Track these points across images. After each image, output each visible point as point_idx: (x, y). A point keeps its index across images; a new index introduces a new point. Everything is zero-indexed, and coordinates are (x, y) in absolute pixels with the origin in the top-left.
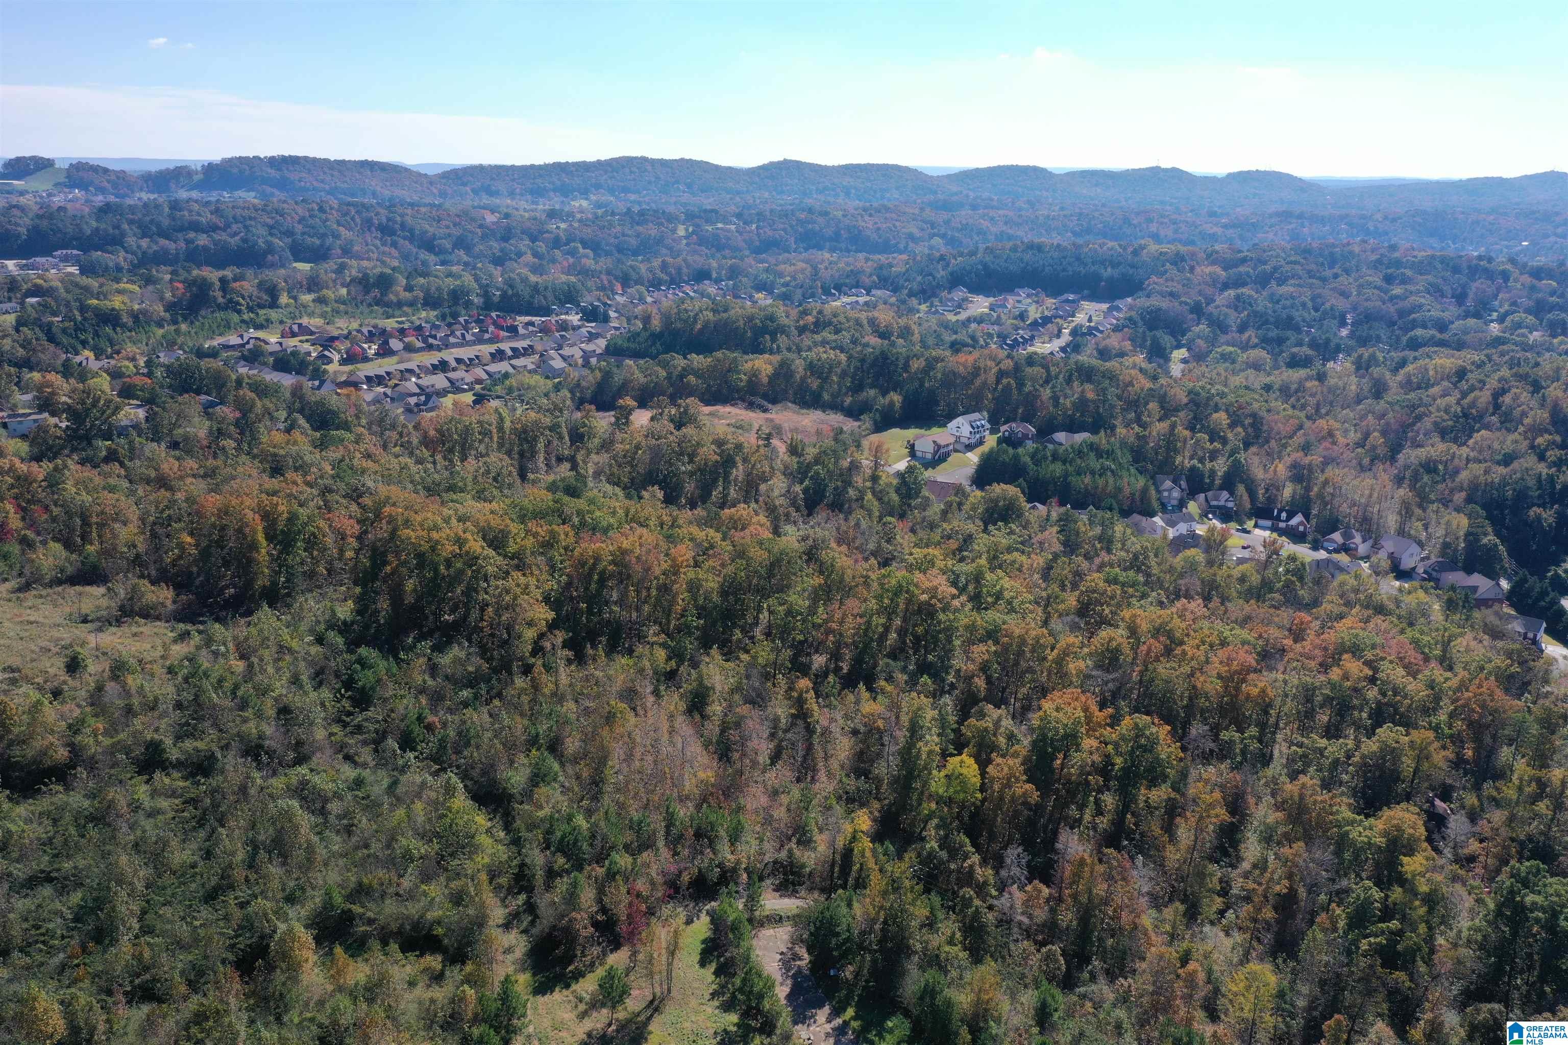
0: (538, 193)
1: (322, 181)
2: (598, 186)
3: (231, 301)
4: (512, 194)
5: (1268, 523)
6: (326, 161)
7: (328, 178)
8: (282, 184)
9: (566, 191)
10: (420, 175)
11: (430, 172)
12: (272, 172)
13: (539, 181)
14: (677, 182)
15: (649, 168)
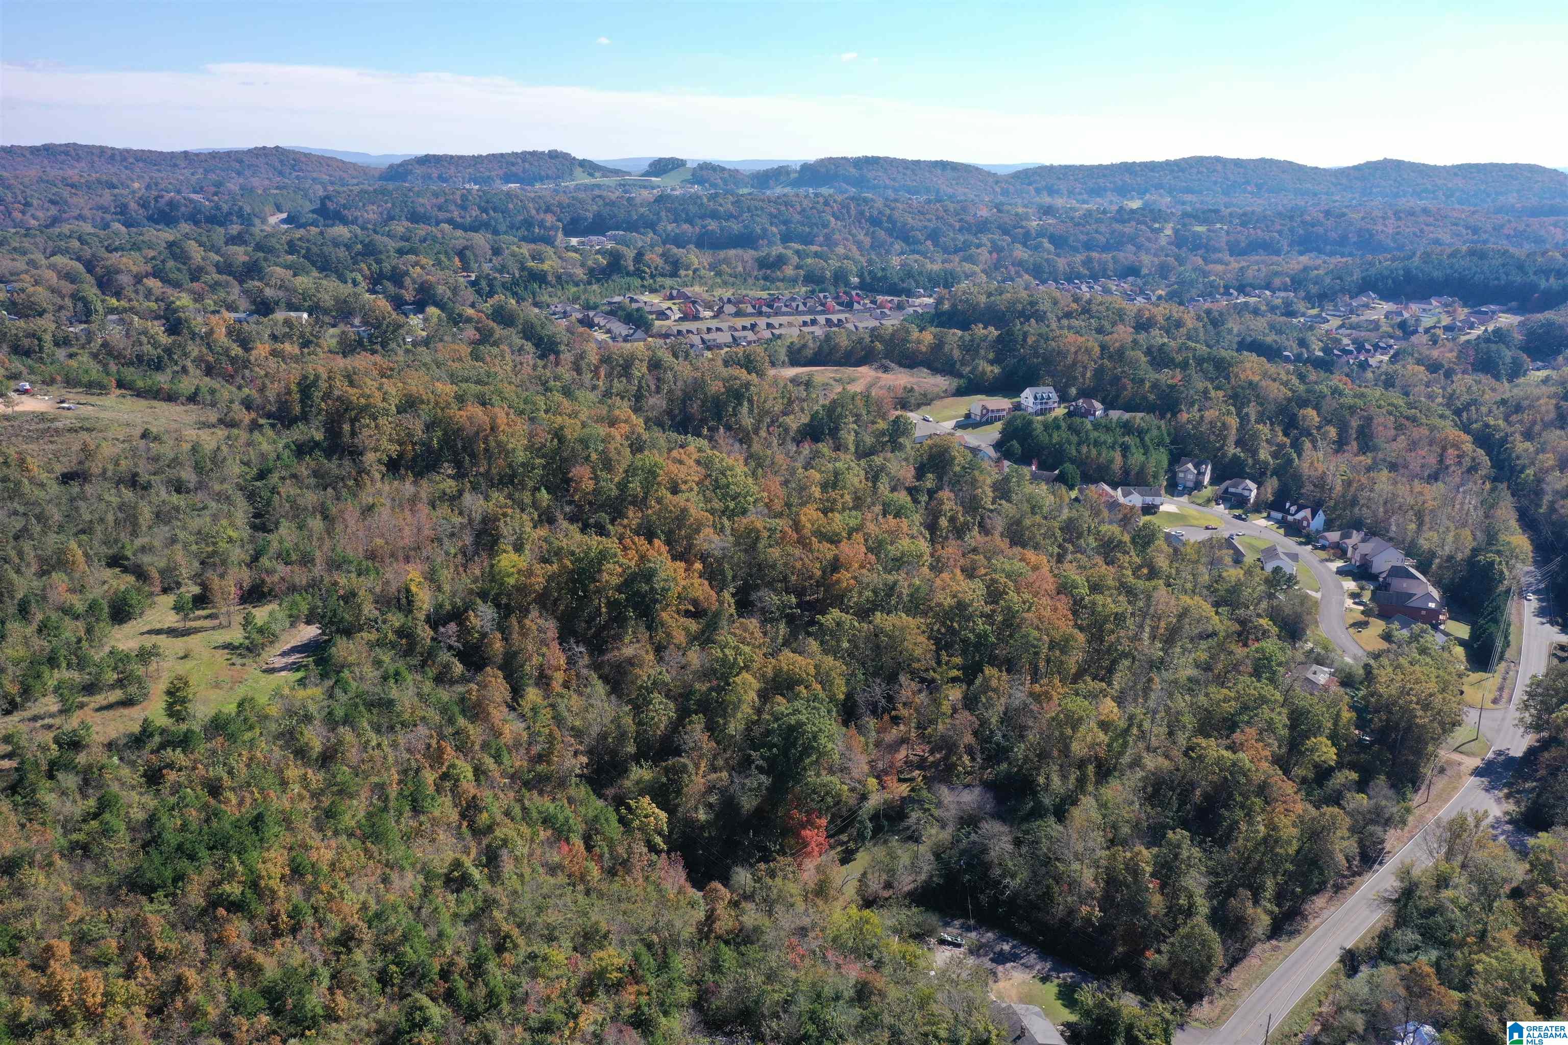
0: (1097, 192)
1: (894, 180)
2: (1158, 187)
3: (638, 269)
4: (1071, 193)
5: (1279, 515)
6: (904, 161)
7: (900, 177)
8: (860, 182)
9: (1123, 191)
10: (989, 174)
11: (1000, 172)
12: (853, 171)
13: (1101, 181)
14: (1247, 183)
15: (1219, 167)
